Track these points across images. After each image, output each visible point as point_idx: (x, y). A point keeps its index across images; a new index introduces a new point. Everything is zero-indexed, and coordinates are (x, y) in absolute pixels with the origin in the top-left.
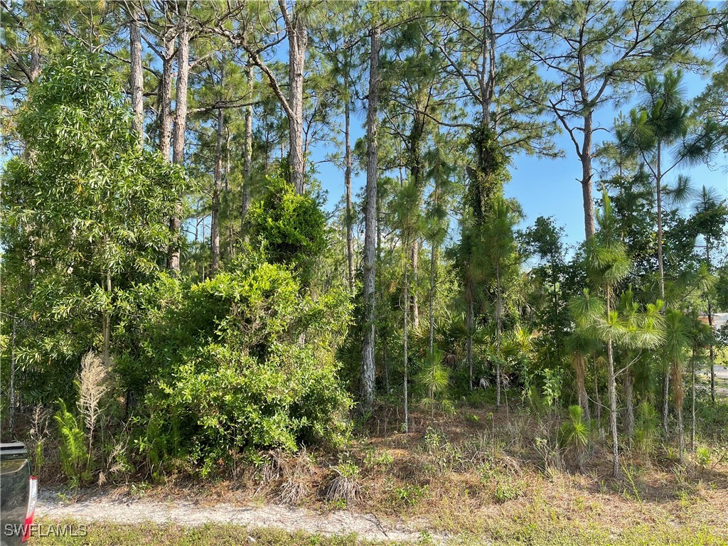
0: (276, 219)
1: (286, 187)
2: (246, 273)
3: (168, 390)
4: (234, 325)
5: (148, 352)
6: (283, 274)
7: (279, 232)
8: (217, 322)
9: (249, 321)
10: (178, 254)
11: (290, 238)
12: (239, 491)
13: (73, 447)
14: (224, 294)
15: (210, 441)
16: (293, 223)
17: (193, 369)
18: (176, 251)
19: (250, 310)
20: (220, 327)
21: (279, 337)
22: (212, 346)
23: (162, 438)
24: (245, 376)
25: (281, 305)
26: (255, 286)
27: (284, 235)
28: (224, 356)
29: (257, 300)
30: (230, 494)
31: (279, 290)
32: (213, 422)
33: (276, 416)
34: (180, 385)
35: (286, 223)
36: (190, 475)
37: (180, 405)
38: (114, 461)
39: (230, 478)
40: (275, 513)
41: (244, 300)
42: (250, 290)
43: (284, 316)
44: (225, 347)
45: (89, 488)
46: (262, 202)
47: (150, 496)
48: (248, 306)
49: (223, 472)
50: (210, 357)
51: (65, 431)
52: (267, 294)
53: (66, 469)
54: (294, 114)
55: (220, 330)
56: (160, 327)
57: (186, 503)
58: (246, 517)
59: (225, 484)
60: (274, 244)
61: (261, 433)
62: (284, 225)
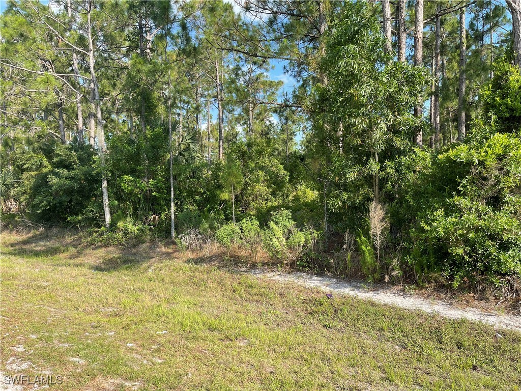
0: (503, 97)
1: (512, 69)
2: (481, 143)
3: (427, 228)
4: (472, 182)
5: (410, 202)
6: (513, 141)
7: (507, 108)
8: (459, 181)
9: (485, 179)
10: (421, 133)
11: (517, 112)
12: (483, 302)
13: (368, 258)
14: (464, 160)
15: (457, 264)
16: (519, 98)
17: (442, 214)
18: (420, 131)
19: (487, 171)
20: (461, 185)
21: (511, 192)
22: (456, 198)
23: (423, 258)
24: (485, 220)
25: (513, 166)
26: (490, 152)
27: (511, 110)
28: (466, 205)
29: (491, 162)
30: (476, 303)
31: (511, 154)
32: (460, 251)
33: (510, 252)
34: (435, 224)
35: (513, 100)
36: (444, 285)
37: (435, 238)
38: (393, 269)
39: (475, 292)
40: (514, 321)
41: (482, 163)
42: (486, 156)
43: (515, 174)
44: (466, 199)
45: (379, 284)
46: (490, 86)
47: (418, 294)
48: (485, 168)
49: (469, 287)
50: (454, 205)
51: (363, 247)
52: (500, 158)
53: (365, 271)
54: (517, 7)
55: (462, 187)
56: (416, 185)
57: (444, 303)
58: (491, 320)
59: (471, 295)
60: (502, 118)
61: (499, 263)
62: (511, 101)
